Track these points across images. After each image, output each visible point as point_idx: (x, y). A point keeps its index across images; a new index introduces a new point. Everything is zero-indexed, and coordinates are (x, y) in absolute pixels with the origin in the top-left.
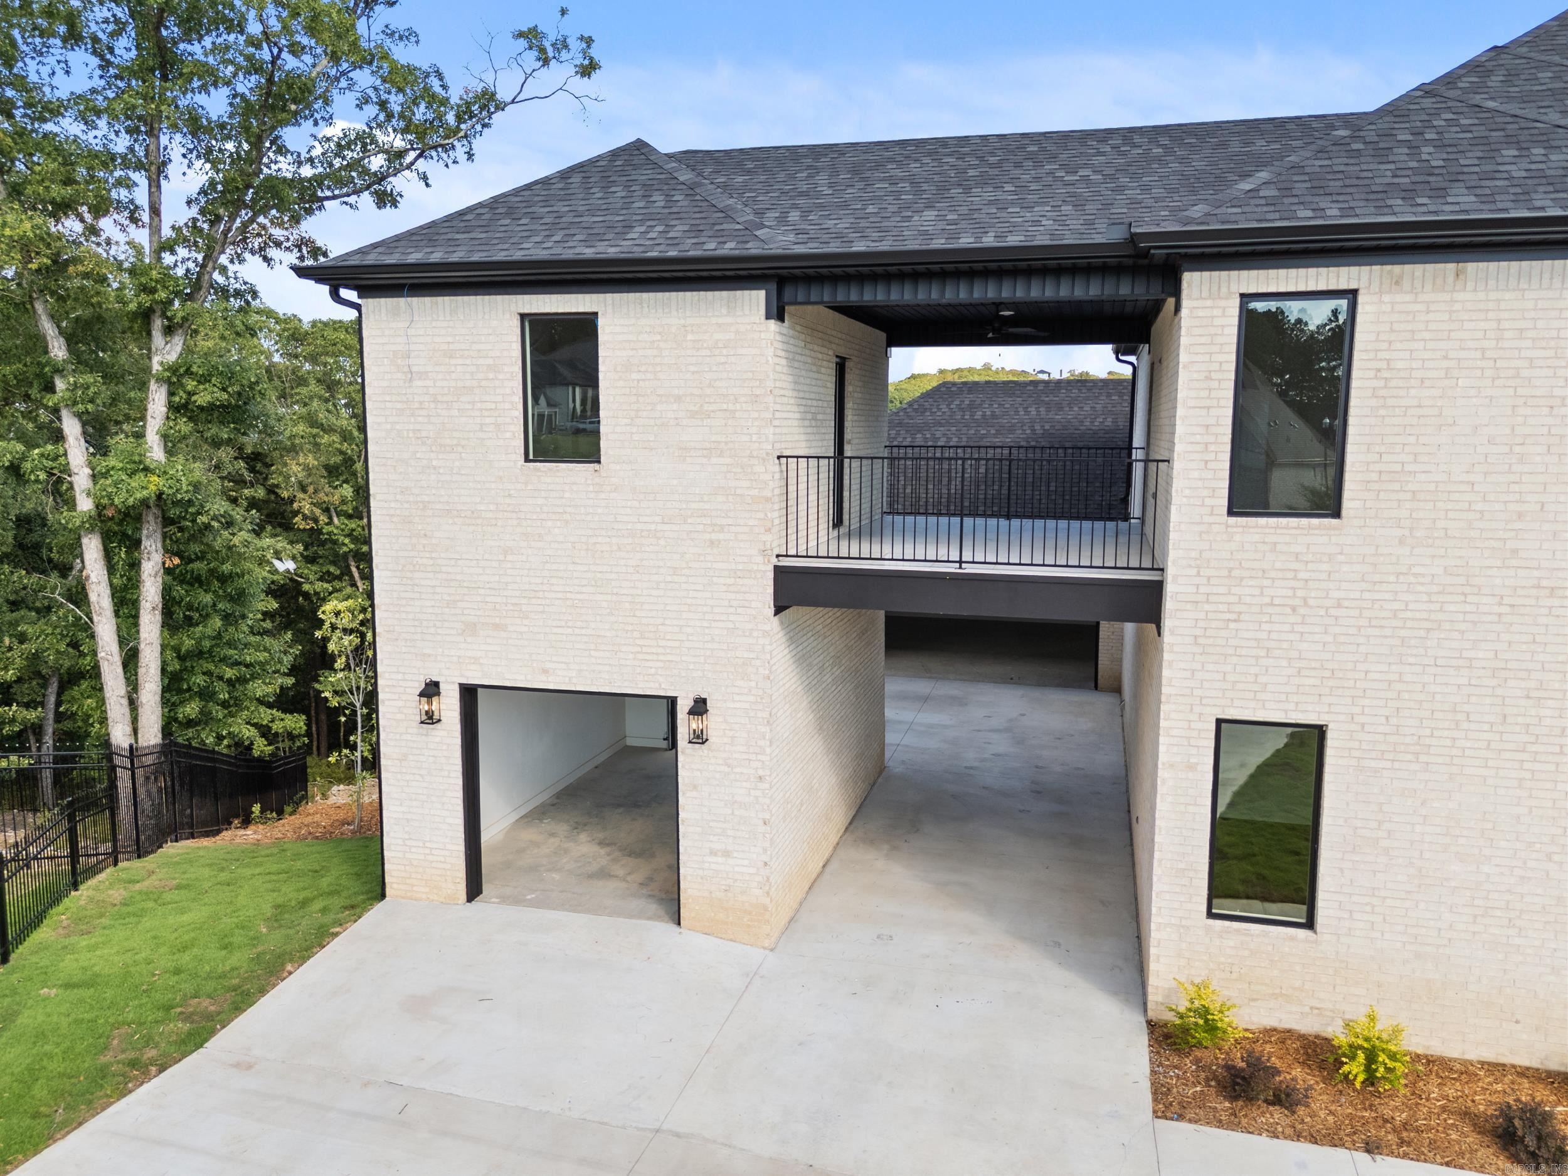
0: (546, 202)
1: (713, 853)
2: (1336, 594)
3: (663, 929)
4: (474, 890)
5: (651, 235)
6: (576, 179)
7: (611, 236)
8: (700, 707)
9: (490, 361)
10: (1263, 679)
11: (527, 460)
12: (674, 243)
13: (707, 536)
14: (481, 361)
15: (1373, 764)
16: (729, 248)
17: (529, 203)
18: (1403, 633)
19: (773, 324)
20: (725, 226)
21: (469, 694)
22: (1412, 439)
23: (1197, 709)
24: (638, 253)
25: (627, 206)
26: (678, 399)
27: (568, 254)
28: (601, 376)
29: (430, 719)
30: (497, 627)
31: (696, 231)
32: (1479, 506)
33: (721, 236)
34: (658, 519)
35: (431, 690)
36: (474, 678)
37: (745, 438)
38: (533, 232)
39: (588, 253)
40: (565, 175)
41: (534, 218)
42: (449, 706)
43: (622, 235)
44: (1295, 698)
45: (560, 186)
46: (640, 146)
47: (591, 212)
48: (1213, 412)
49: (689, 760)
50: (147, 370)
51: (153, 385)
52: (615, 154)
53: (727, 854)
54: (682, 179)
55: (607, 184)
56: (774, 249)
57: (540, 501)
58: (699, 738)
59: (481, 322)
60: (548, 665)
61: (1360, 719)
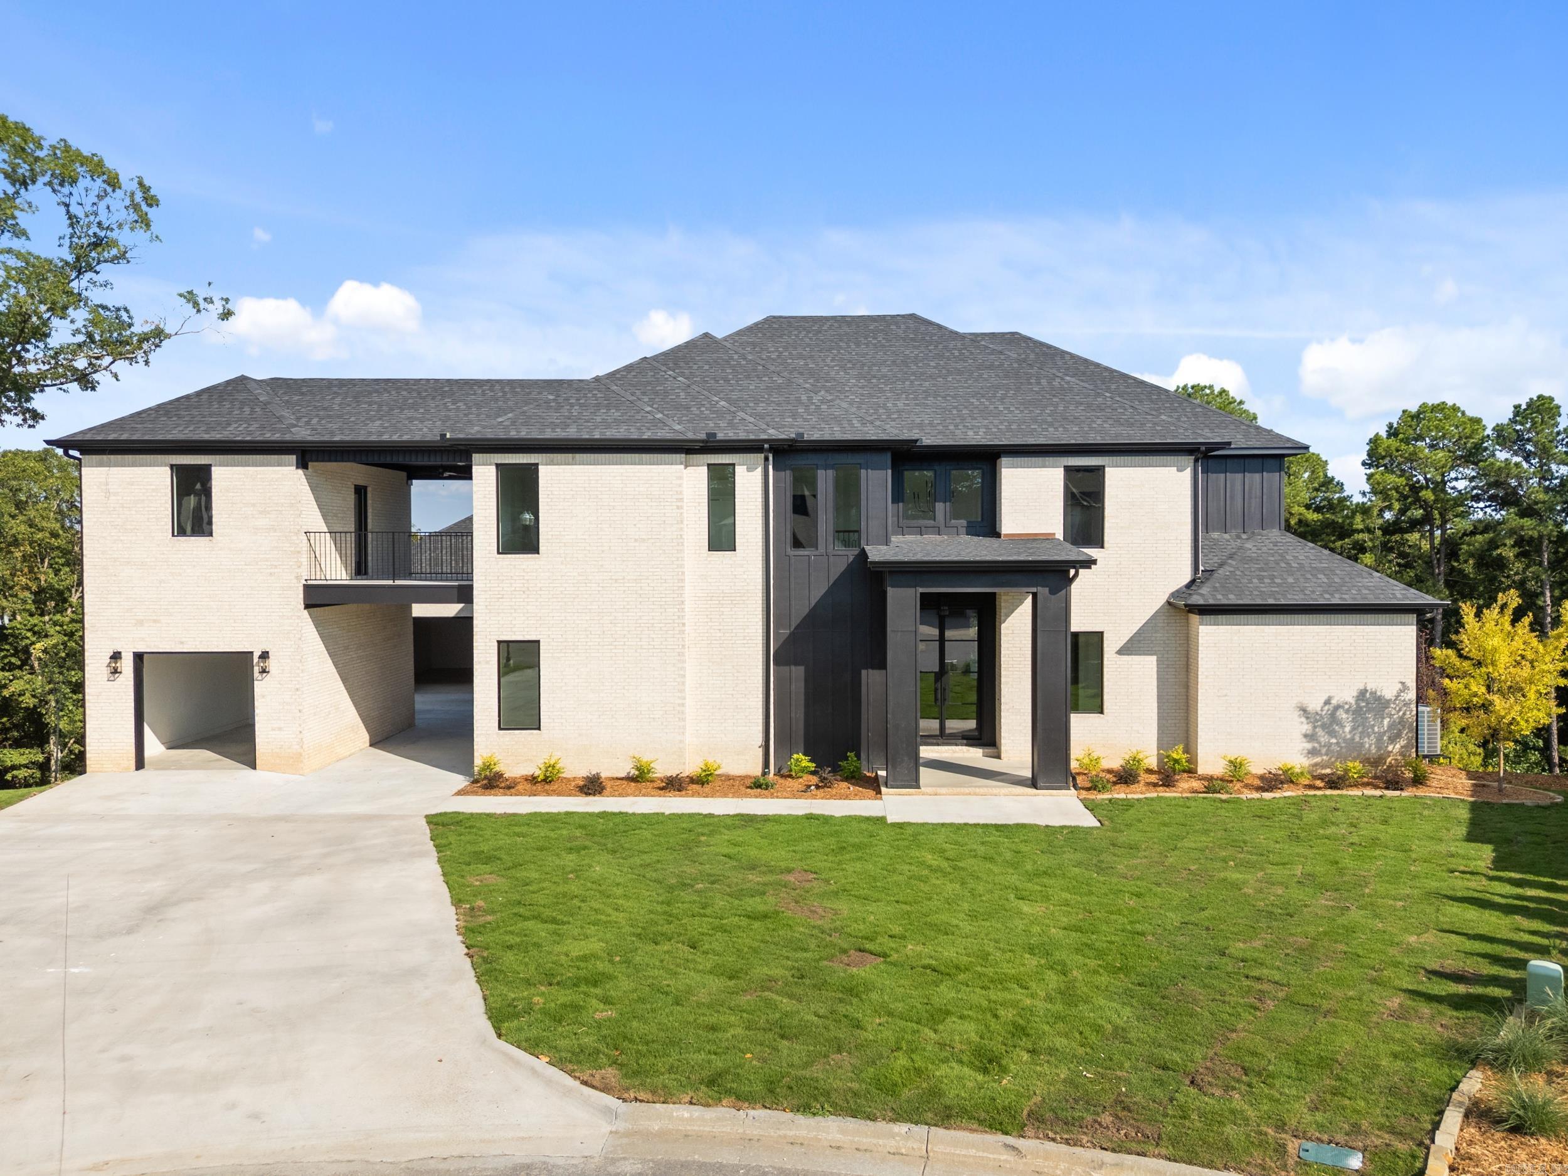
0: (187, 409)
1: (273, 730)
2: (539, 585)
3: (248, 771)
4: (140, 765)
5: (240, 429)
6: (205, 397)
7: (219, 428)
8: (265, 656)
9: (154, 487)
10: (514, 622)
11: (173, 535)
12: (250, 433)
13: (268, 571)
14: (148, 487)
15: (558, 655)
16: (277, 437)
17: (178, 409)
18: (565, 600)
19: (300, 472)
20: (278, 426)
21: (139, 657)
22: (562, 522)
23: (489, 637)
24: (232, 437)
25: (230, 413)
26: (254, 505)
27: (196, 437)
28: (213, 494)
29: (116, 672)
30: (155, 621)
31: (262, 427)
32: (588, 548)
33: (274, 430)
34: (243, 563)
35: (116, 656)
36: (141, 649)
37: (286, 523)
38: (178, 425)
39: (206, 437)
40: (199, 394)
41: (179, 417)
42: (127, 665)
43: (224, 428)
44: (526, 630)
45: (196, 400)
46: (243, 379)
47: (211, 415)
48: (488, 511)
49: (260, 683)
52: (228, 383)
53: (280, 729)
54: (261, 399)
55: (221, 400)
56: (298, 438)
57: (180, 556)
58: (265, 672)
59: (149, 468)
60: (184, 640)
61: (552, 636)
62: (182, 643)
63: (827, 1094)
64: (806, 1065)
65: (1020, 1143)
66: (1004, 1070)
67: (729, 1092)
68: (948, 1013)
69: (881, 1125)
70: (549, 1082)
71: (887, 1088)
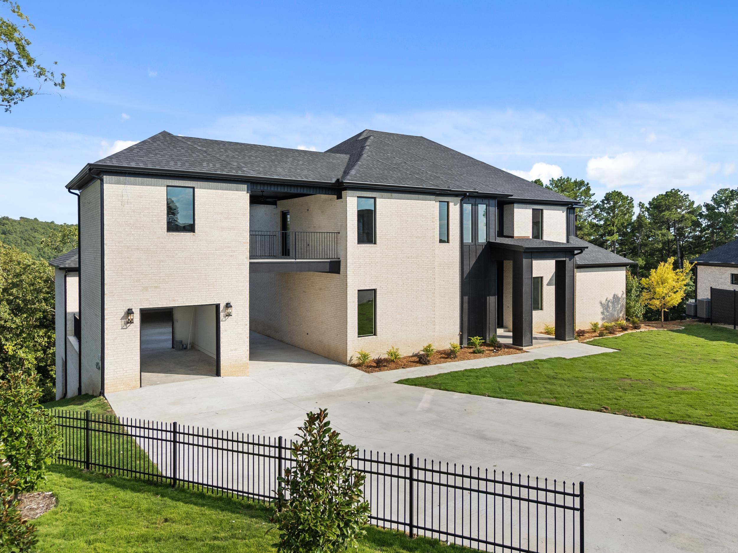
1: (231, 350)
2: (377, 260)
3: (214, 379)
8: (227, 306)
9: (155, 200)
10: (365, 280)
11: (168, 231)
13: (230, 254)
14: (152, 200)
15: (384, 296)
16: (240, 173)
18: (388, 268)
19: (248, 195)
21: (144, 312)
22: (386, 228)
23: (354, 288)
26: (221, 213)
28: (196, 206)
29: (129, 322)
30: (156, 287)
34: (214, 249)
35: (129, 312)
36: (146, 306)
37: (241, 225)
44: (371, 284)
48: (354, 221)
49: (224, 323)
56: (254, 175)
57: (174, 245)
58: (227, 315)
59: (153, 187)
60: (175, 298)
61: (382, 287)
62: (174, 301)
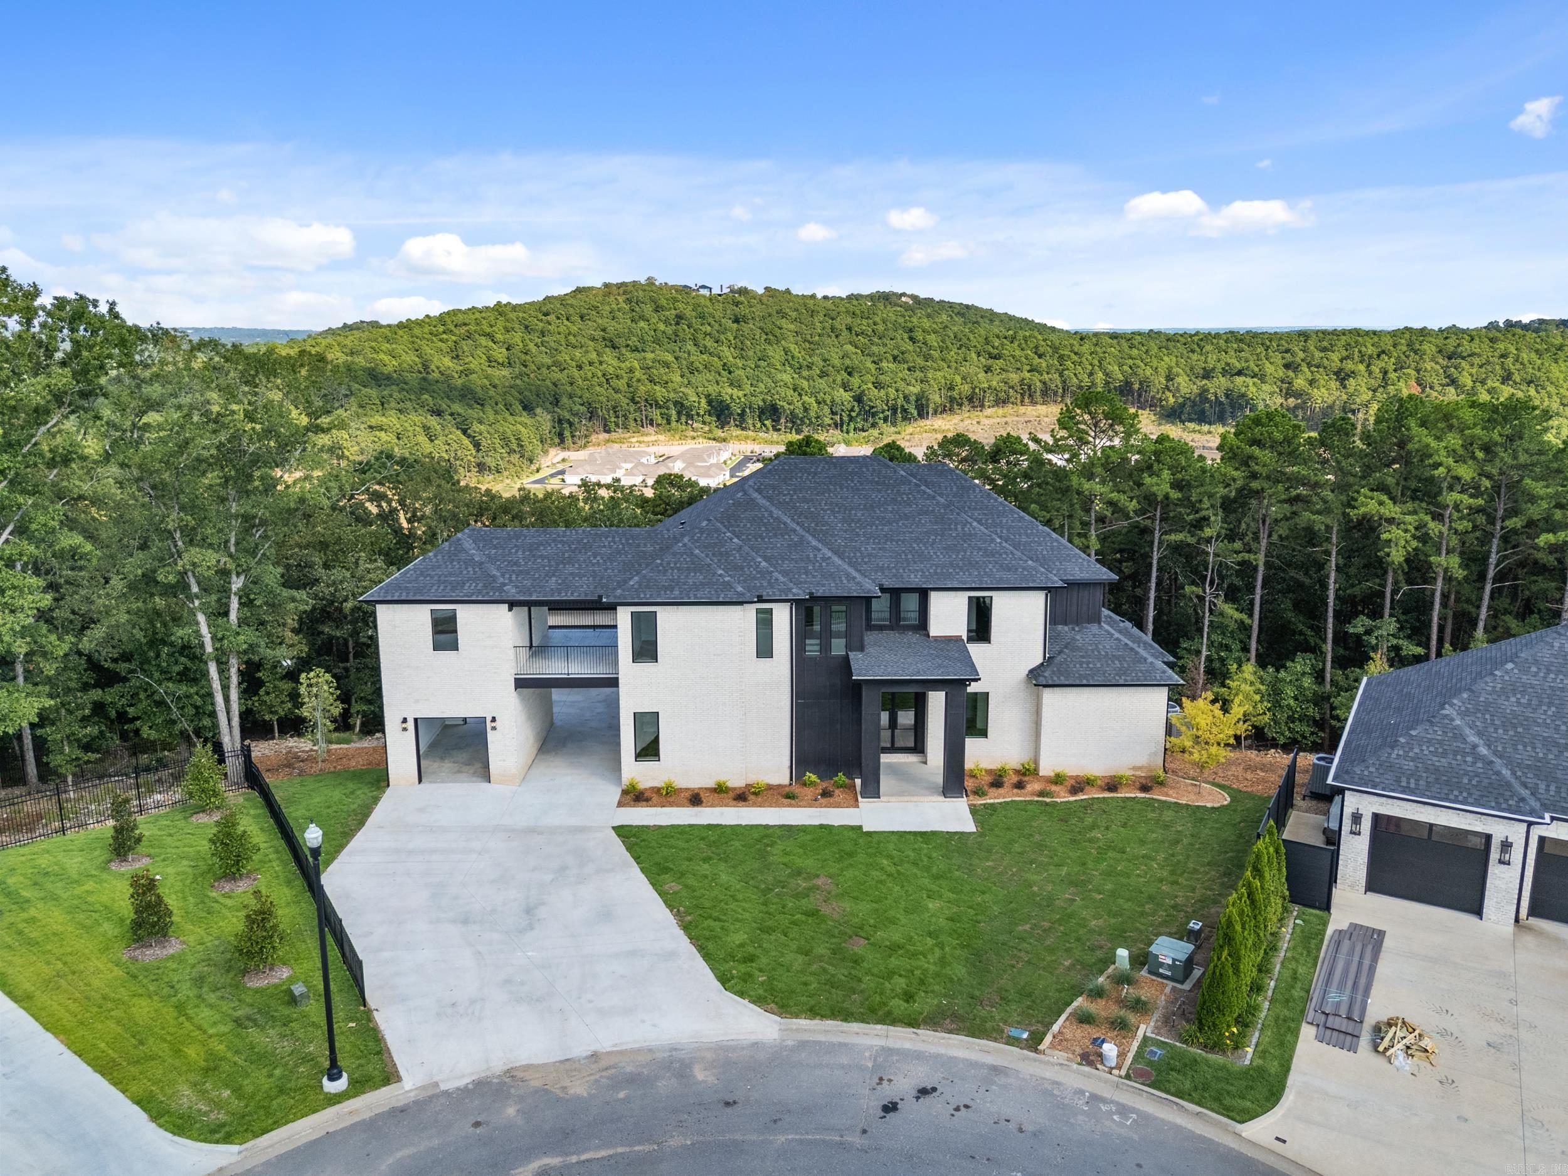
1: (499, 761)
2: (658, 681)
3: (486, 785)
4: (420, 781)
5: (472, 588)
7: (459, 587)
8: (494, 720)
9: (421, 623)
10: (643, 702)
12: (480, 592)
13: (494, 670)
14: (419, 623)
15: (670, 720)
16: (495, 593)
18: (673, 689)
19: (509, 613)
20: (494, 585)
21: (416, 720)
23: (628, 710)
25: (461, 572)
26: (483, 632)
27: (445, 594)
28: (458, 627)
29: (405, 729)
31: (485, 586)
32: (687, 660)
33: (493, 589)
34: (477, 667)
35: (405, 720)
38: (433, 584)
39: (454, 595)
41: (431, 577)
42: (410, 725)
43: (462, 587)
47: (450, 575)
48: (627, 639)
49: (491, 736)
50: (230, 589)
51: (233, 596)
53: (504, 762)
54: (476, 560)
55: (451, 560)
56: (510, 596)
58: (494, 728)
59: (416, 612)
60: (444, 710)
61: (665, 709)
62: (443, 712)
63: (852, 1014)
64: (843, 1002)
65: (918, 1031)
66: (915, 1001)
67: (818, 1014)
68: (895, 973)
69: (872, 1026)
70: (752, 1010)
71: (872, 1010)
